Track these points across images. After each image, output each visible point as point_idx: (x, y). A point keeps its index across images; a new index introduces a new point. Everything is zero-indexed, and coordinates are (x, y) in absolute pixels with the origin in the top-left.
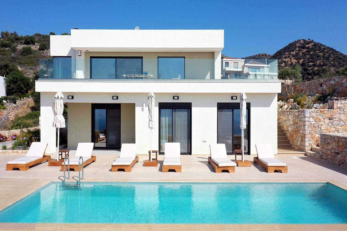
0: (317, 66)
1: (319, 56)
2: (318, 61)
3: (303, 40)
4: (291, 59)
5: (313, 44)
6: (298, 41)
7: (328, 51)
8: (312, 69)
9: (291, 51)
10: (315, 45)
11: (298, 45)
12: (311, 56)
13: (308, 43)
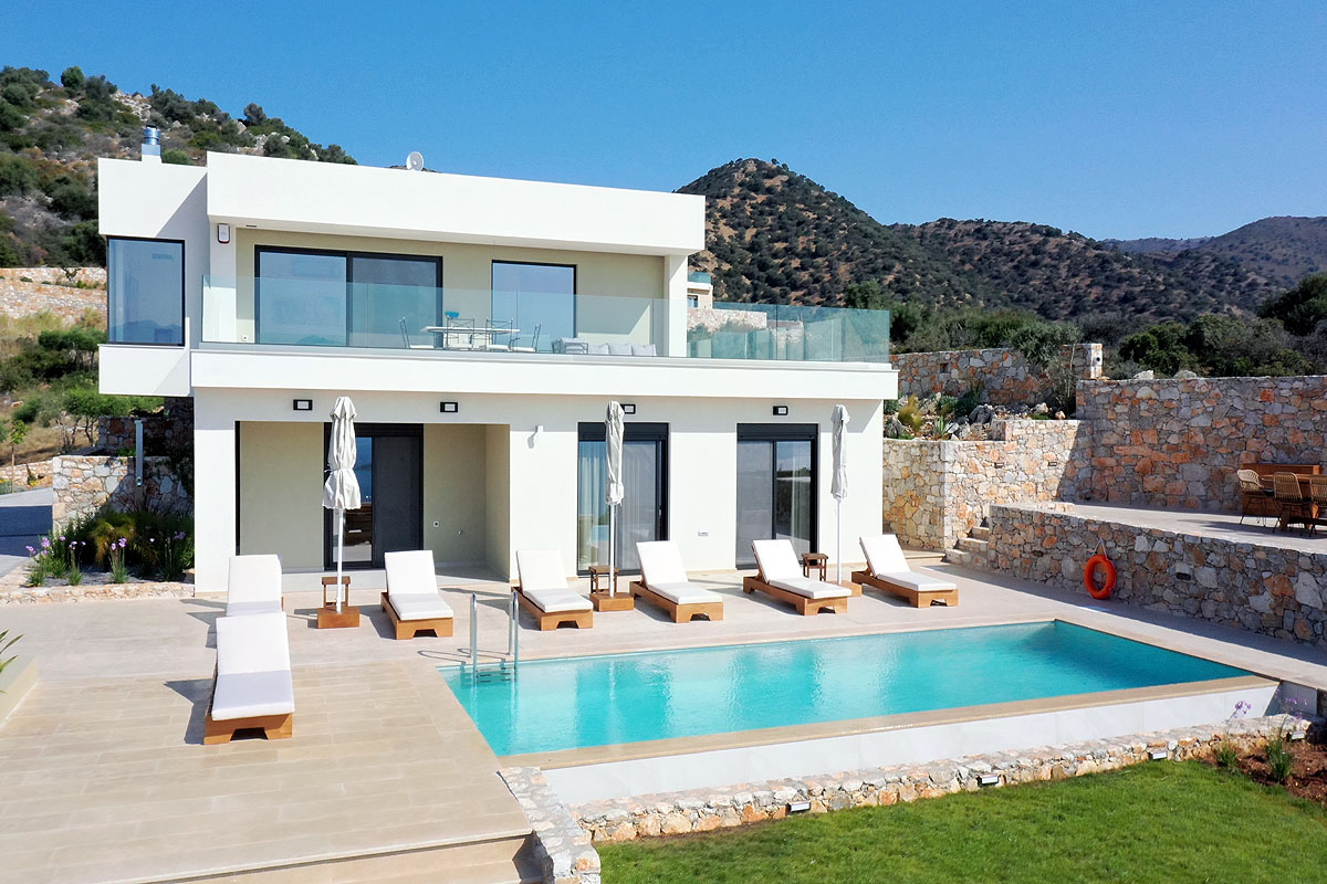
0: (797, 255)
1: (803, 222)
2: (801, 239)
3: (756, 161)
4: (716, 223)
5: (785, 178)
6: (741, 164)
7: (832, 205)
8: (783, 265)
9: (718, 198)
10: (793, 182)
11: (738, 176)
12: (780, 217)
13: (770, 176)
